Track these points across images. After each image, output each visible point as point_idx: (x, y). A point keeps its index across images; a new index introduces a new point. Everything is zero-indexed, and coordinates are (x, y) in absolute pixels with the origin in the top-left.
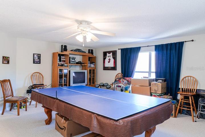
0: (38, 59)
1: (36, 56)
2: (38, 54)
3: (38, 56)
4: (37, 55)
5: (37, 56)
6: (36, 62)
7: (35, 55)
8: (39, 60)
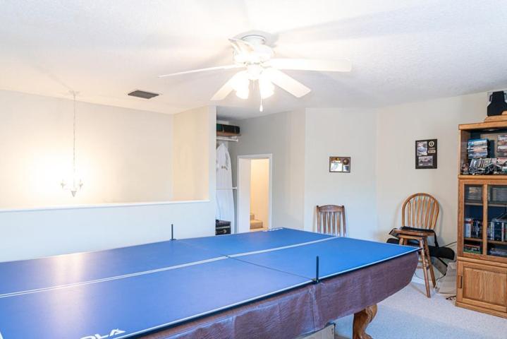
0: (429, 155)
1: (422, 147)
2: (428, 141)
3: (428, 147)
4: (426, 142)
5: (424, 146)
6: (421, 165)
7: (420, 145)
8: (431, 157)
